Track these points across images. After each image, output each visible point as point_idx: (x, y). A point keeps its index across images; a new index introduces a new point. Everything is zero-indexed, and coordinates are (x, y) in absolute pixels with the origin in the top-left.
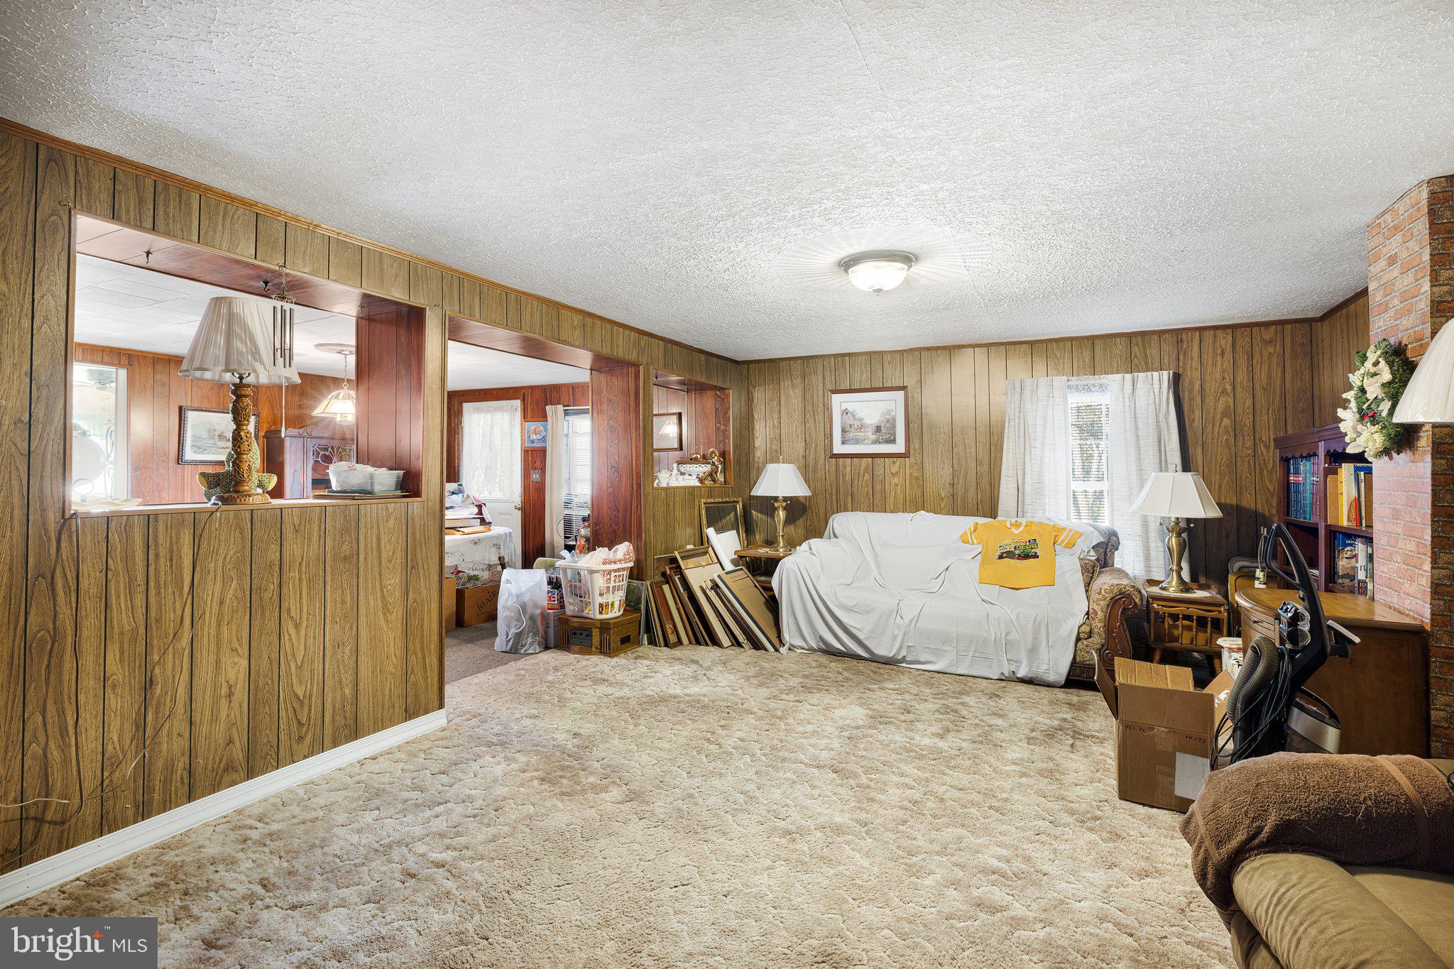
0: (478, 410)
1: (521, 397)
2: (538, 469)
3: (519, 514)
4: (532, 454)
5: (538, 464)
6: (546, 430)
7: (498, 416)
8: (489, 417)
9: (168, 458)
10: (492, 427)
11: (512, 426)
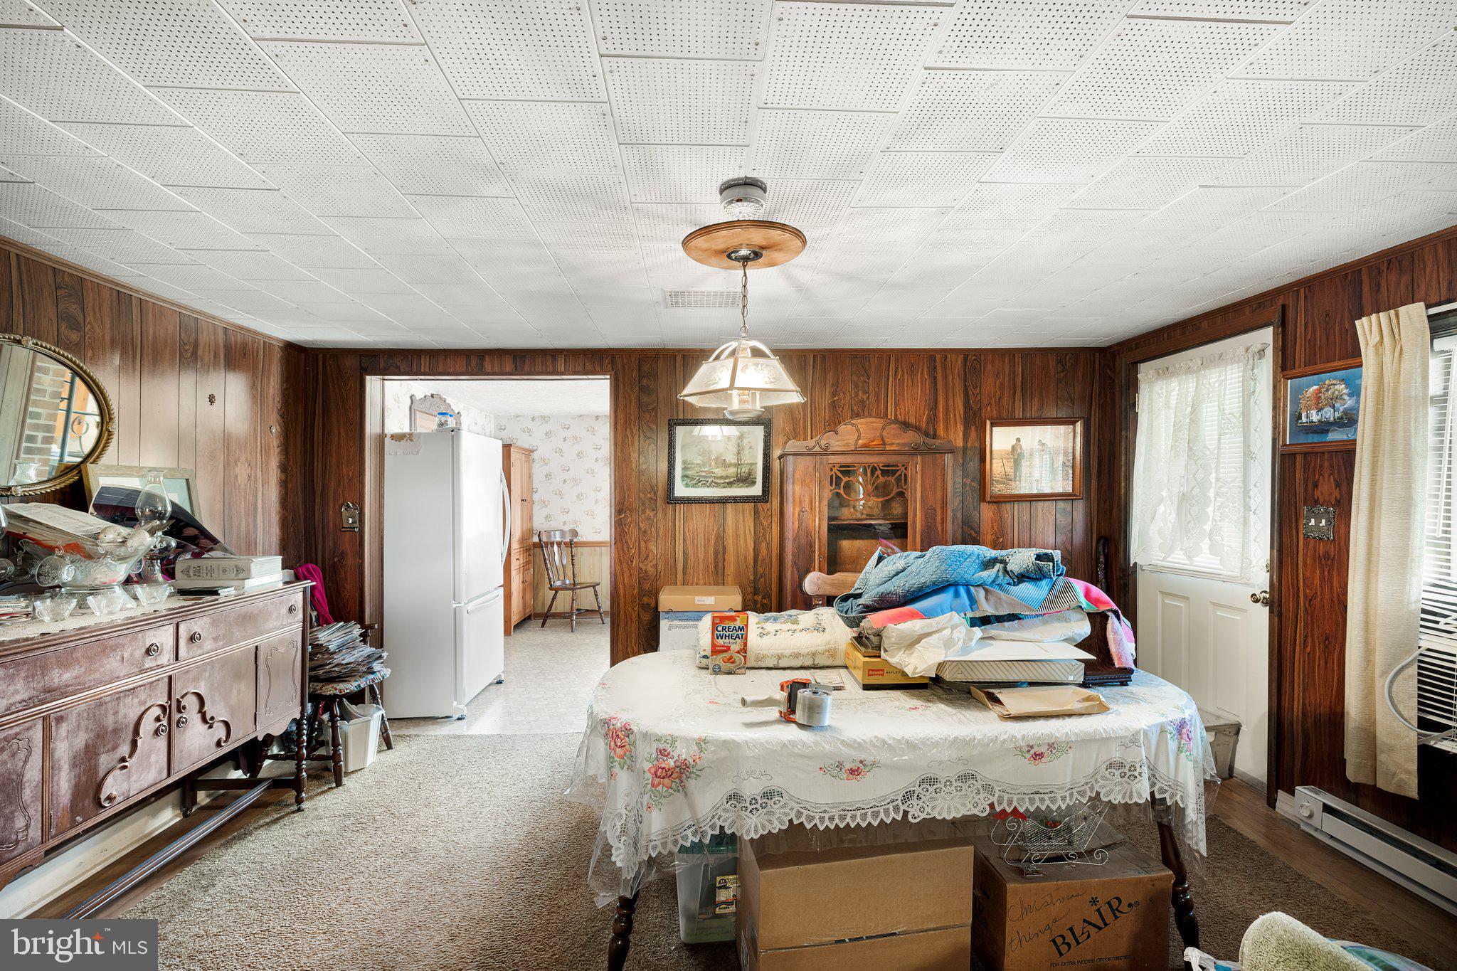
0: (1165, 373)
1: (1277, 318)
2: (1327, 503)
3: (1263, 612)
4: (1306, 466)
5: (1326, 488)
6: (1355, 392)
7: (1213, 376)
8: (1190, 384)
9: (656, 495)
10: (1195, 408)
11: (1247, 396)
